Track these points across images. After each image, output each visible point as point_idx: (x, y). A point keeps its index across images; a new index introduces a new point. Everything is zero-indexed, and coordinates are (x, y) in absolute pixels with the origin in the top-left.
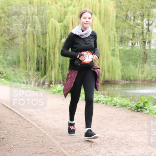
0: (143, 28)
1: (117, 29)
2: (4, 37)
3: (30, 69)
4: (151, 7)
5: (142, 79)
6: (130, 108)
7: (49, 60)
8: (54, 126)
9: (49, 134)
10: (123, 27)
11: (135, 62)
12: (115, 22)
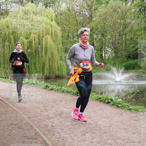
1: (63, 43)
3: (7, 69)
6: (72, 93)
8: (23, 106)
9: (20, 111)
10: (67, 43)
12: (61, 39)
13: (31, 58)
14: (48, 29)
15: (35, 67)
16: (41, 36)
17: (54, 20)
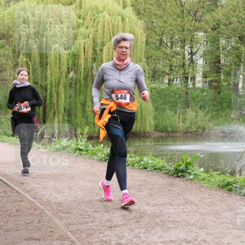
0: (184, 58)
1: (147, 59)
4: (195, 29)
5: (184, 131)
6: (166, 171)
7: (51, 103)
8: (56, 198)
9: (48, 211)
10: (157, 57)
11: (173, 106)
12: (144, 49)
13: (76, 92)
14: (116, 27)
15: (84, 111)
16: (99, 41)
17: (129, 5)
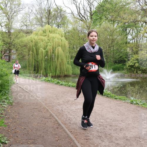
1: (69, 53)
2: (20, 56)
3: (31, 70)
7: (40, 66)
10: (72, 52)
12: (68, 49)
14: (59, 43)
17: (63, 36)
